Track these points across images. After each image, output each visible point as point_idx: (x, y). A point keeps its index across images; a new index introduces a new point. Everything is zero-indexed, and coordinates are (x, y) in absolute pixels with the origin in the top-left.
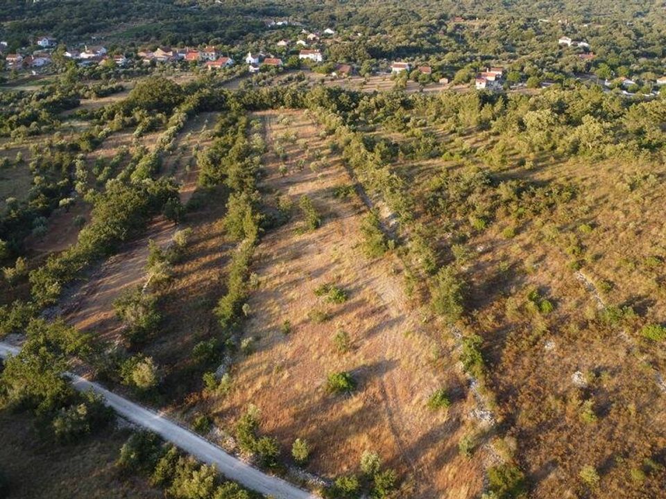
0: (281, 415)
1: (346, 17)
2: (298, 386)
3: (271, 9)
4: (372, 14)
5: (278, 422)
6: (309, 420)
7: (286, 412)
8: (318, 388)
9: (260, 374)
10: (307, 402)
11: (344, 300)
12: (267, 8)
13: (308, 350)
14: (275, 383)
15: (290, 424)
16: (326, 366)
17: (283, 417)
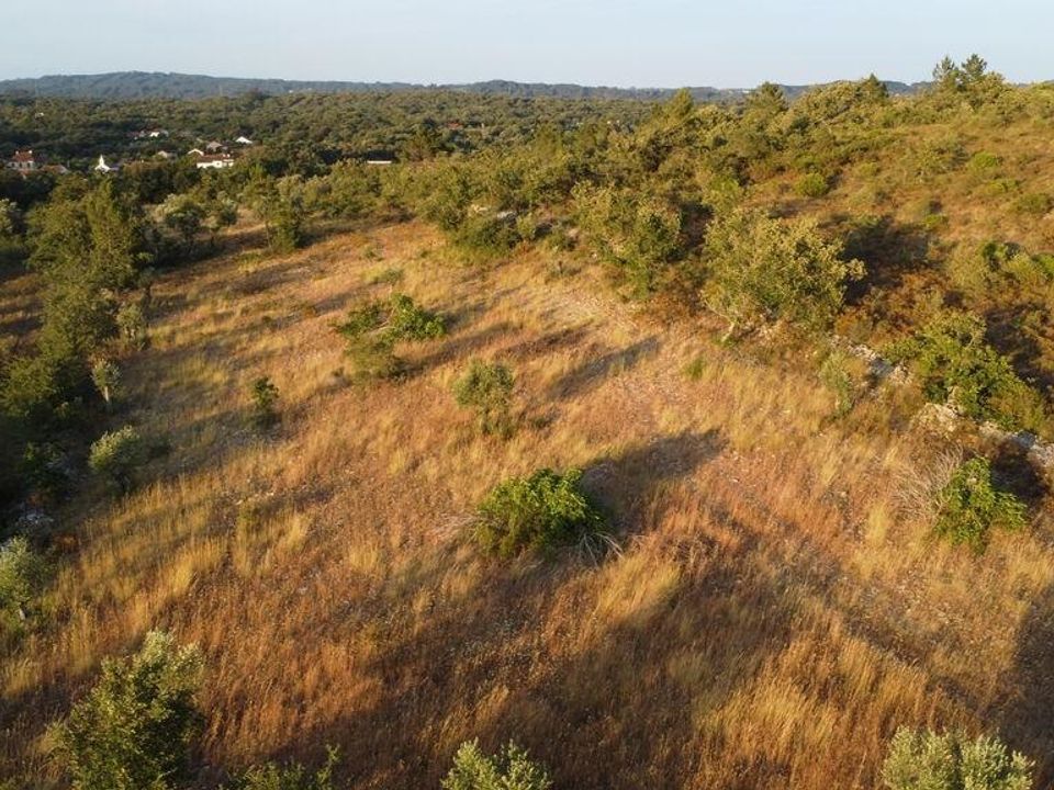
0: (312, 675)
1: (270, 128)
2: (360, 558)
3: (138, 122)
4: (313, 121)
5: (303, 710)
6: (459, 669)
7: (335, 656)
8: (452, 549)
9: (176, 545)
10: (420, 604)
11: (440, 330)
12: (129, 119)
13: (362, 455)
14: (256, 562)
15: (369, 704)
16: (453, 483)
17: (325, 682)
